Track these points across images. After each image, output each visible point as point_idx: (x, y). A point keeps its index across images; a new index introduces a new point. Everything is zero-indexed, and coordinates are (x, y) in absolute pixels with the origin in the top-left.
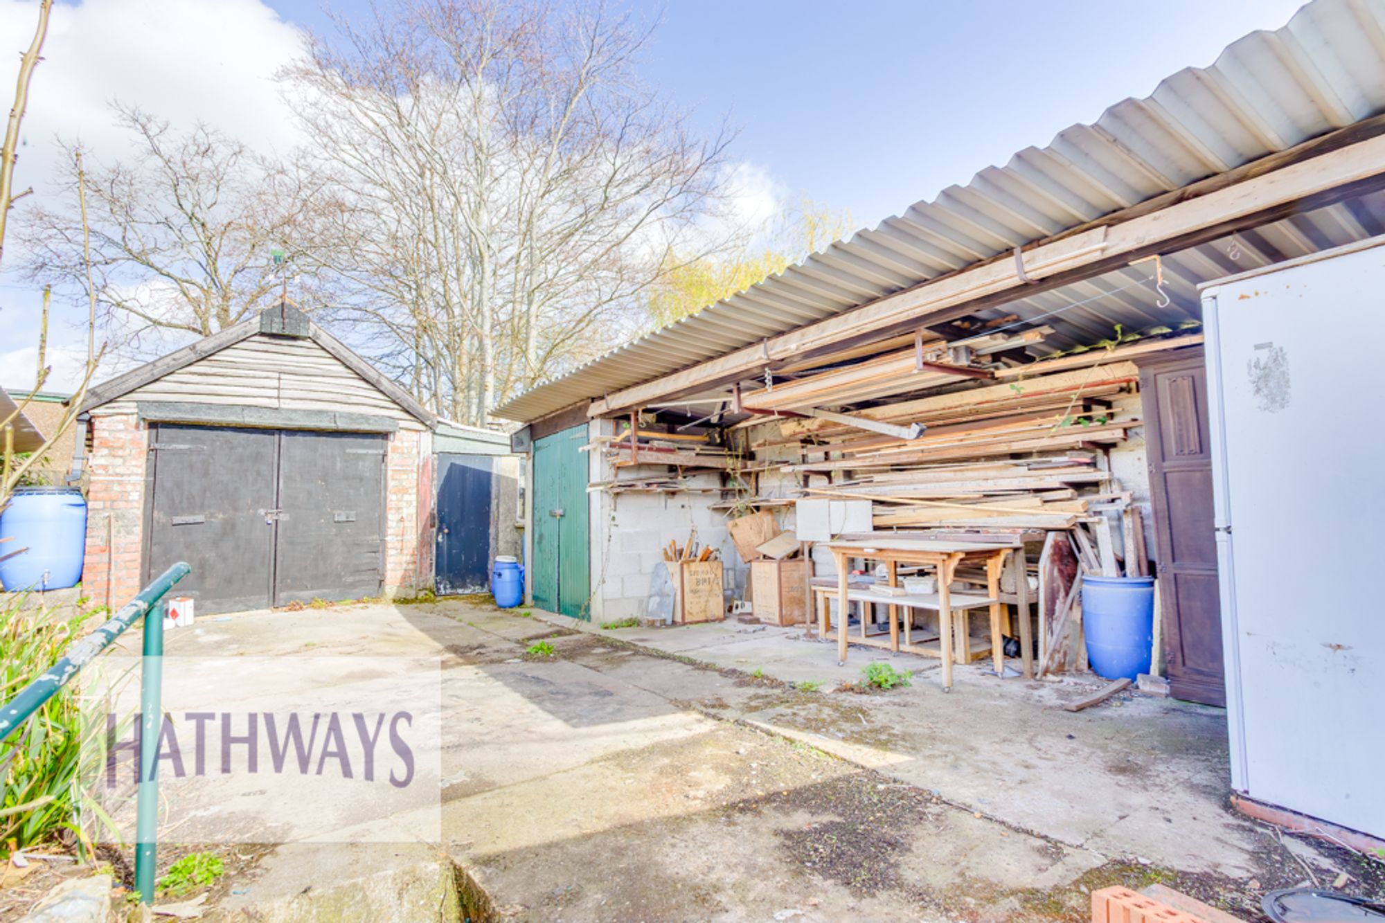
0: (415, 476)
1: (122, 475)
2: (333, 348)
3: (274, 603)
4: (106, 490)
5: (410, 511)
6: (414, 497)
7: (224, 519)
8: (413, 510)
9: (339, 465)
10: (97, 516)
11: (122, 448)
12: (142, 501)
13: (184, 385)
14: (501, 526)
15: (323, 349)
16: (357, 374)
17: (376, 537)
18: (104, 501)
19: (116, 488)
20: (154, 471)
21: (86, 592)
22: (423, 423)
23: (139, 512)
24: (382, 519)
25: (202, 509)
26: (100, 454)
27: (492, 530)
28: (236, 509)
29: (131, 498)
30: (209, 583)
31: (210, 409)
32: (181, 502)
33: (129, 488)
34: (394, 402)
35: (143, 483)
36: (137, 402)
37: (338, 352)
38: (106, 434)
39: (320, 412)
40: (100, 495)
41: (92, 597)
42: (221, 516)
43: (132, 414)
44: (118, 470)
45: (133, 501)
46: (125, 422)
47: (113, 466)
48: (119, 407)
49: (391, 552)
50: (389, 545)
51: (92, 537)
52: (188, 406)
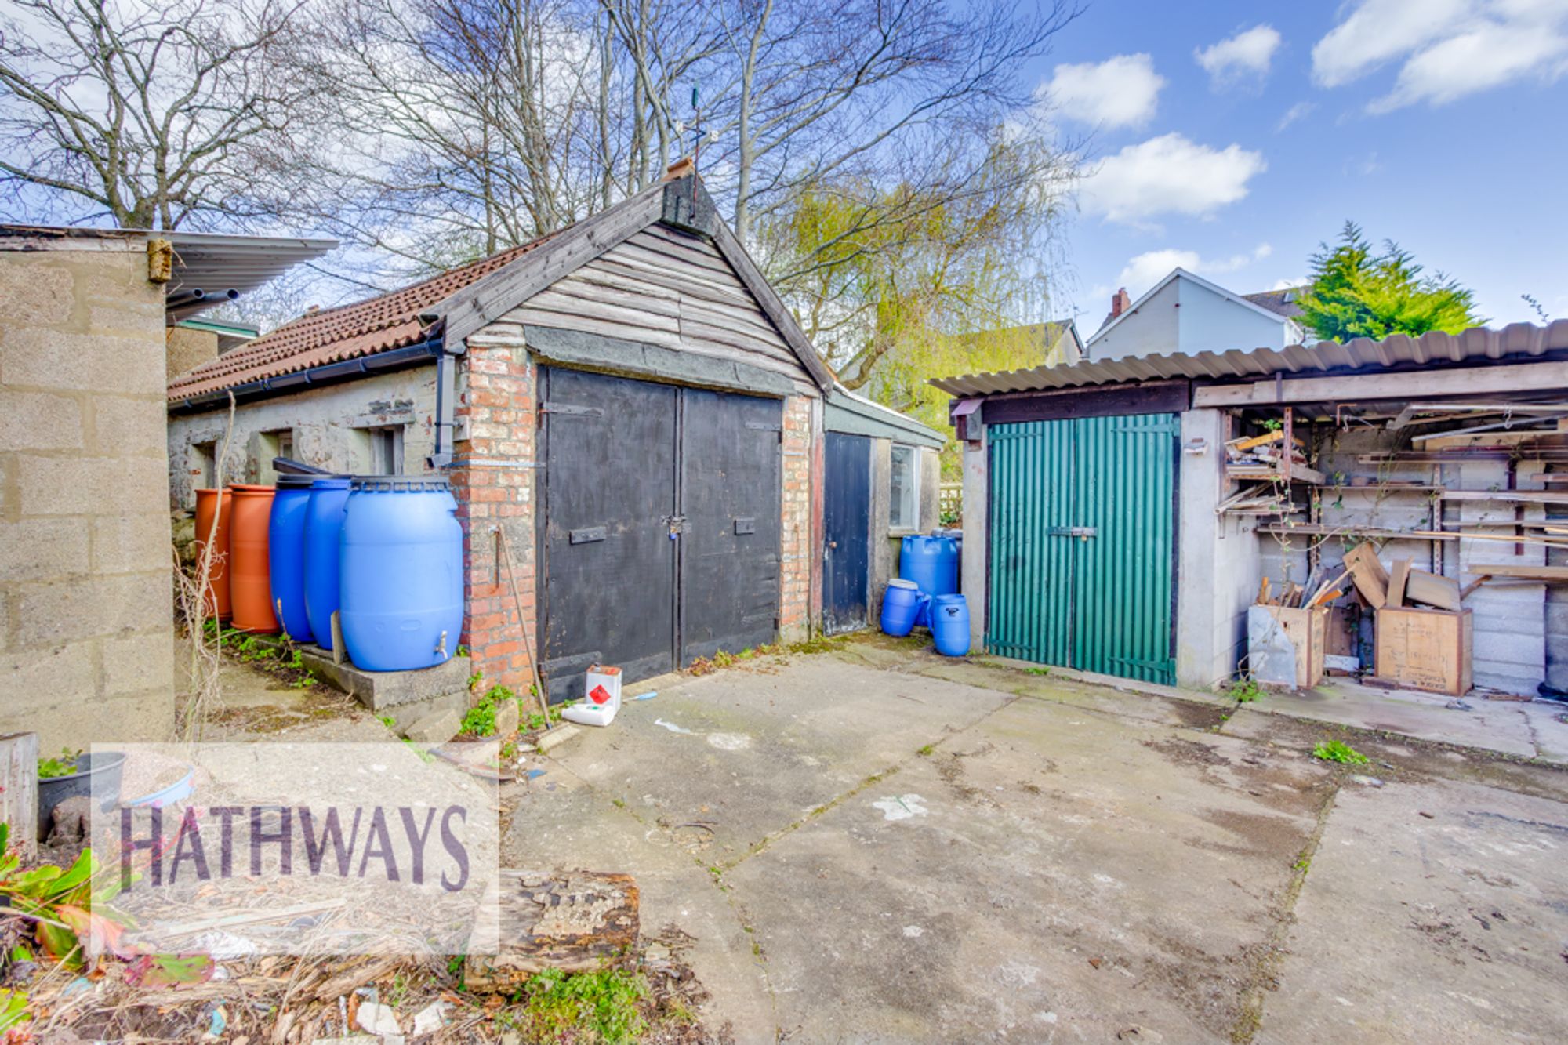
0: (806, 463)
1: (507, 457)
2: (736, 260)
3: (679, 661)
4: (490, 484)
5: (802, 516)
6: (805, 496)
7: (624, 533)
8: (805, 515)
9: (739, 447)
10: (482, 531)
11: (505, 408)
12: (533, 504)
13: (577, 301)
14: (877, 537)
15: (724, 259)
16: (757, 304)
17: (772, 556)
18: (490, 503)
19: (502, 481)
20: (544, 452)
21: (476, 666)
22: (817, 385)
23: (530, 523)
24: (778, 528)
25: (602, 515)
26: (479, 418)
27: (869, 543)
28: (638, 517)
29: (519, 498)
30: (613, 638)
31: (607, 344)
32: (578, 505)
33: (517, 479)
34: (793, 352)
35: (533, 471)
36: (522, 325)
37: (741, 266)
38: (485, 382)
39: (721, 360)
40: (484, 493)
41: (483, 672)
42: (621, 528)
43: (518, 346)
44: (502, 448)
45: (523, 502)
46: (508, 360)
47: (498, 441)
48: (502, 333)
49: (787, 577)
50: (785, 568)
51: (479, 568)
52: (583, 338)
